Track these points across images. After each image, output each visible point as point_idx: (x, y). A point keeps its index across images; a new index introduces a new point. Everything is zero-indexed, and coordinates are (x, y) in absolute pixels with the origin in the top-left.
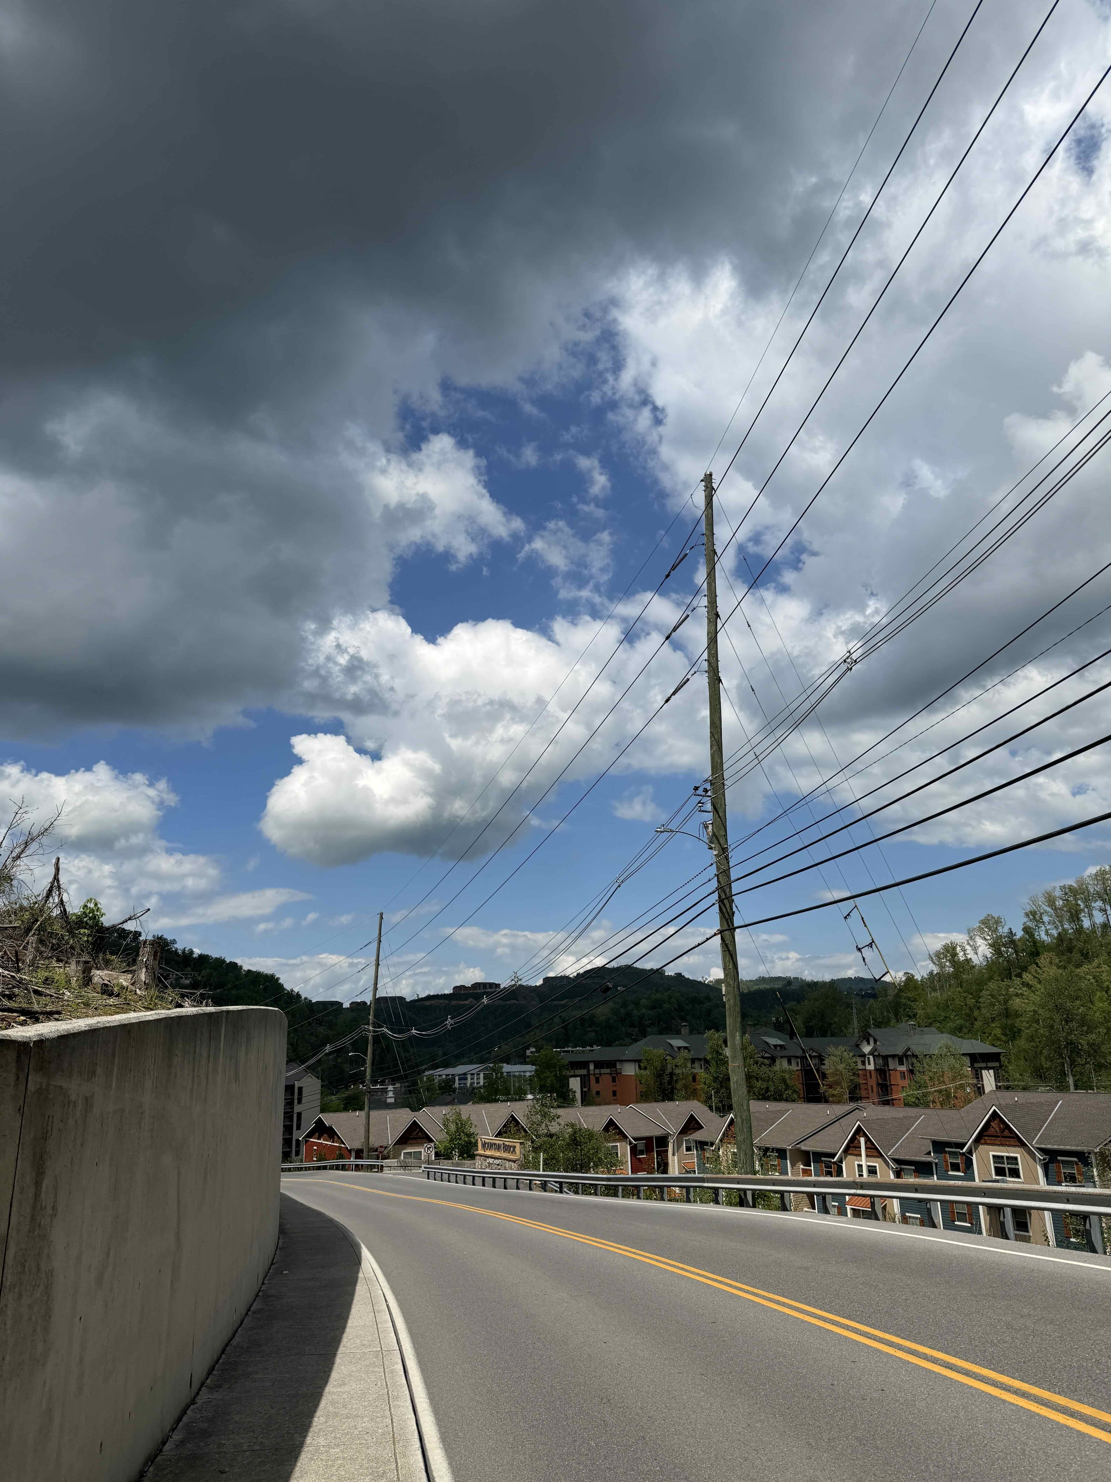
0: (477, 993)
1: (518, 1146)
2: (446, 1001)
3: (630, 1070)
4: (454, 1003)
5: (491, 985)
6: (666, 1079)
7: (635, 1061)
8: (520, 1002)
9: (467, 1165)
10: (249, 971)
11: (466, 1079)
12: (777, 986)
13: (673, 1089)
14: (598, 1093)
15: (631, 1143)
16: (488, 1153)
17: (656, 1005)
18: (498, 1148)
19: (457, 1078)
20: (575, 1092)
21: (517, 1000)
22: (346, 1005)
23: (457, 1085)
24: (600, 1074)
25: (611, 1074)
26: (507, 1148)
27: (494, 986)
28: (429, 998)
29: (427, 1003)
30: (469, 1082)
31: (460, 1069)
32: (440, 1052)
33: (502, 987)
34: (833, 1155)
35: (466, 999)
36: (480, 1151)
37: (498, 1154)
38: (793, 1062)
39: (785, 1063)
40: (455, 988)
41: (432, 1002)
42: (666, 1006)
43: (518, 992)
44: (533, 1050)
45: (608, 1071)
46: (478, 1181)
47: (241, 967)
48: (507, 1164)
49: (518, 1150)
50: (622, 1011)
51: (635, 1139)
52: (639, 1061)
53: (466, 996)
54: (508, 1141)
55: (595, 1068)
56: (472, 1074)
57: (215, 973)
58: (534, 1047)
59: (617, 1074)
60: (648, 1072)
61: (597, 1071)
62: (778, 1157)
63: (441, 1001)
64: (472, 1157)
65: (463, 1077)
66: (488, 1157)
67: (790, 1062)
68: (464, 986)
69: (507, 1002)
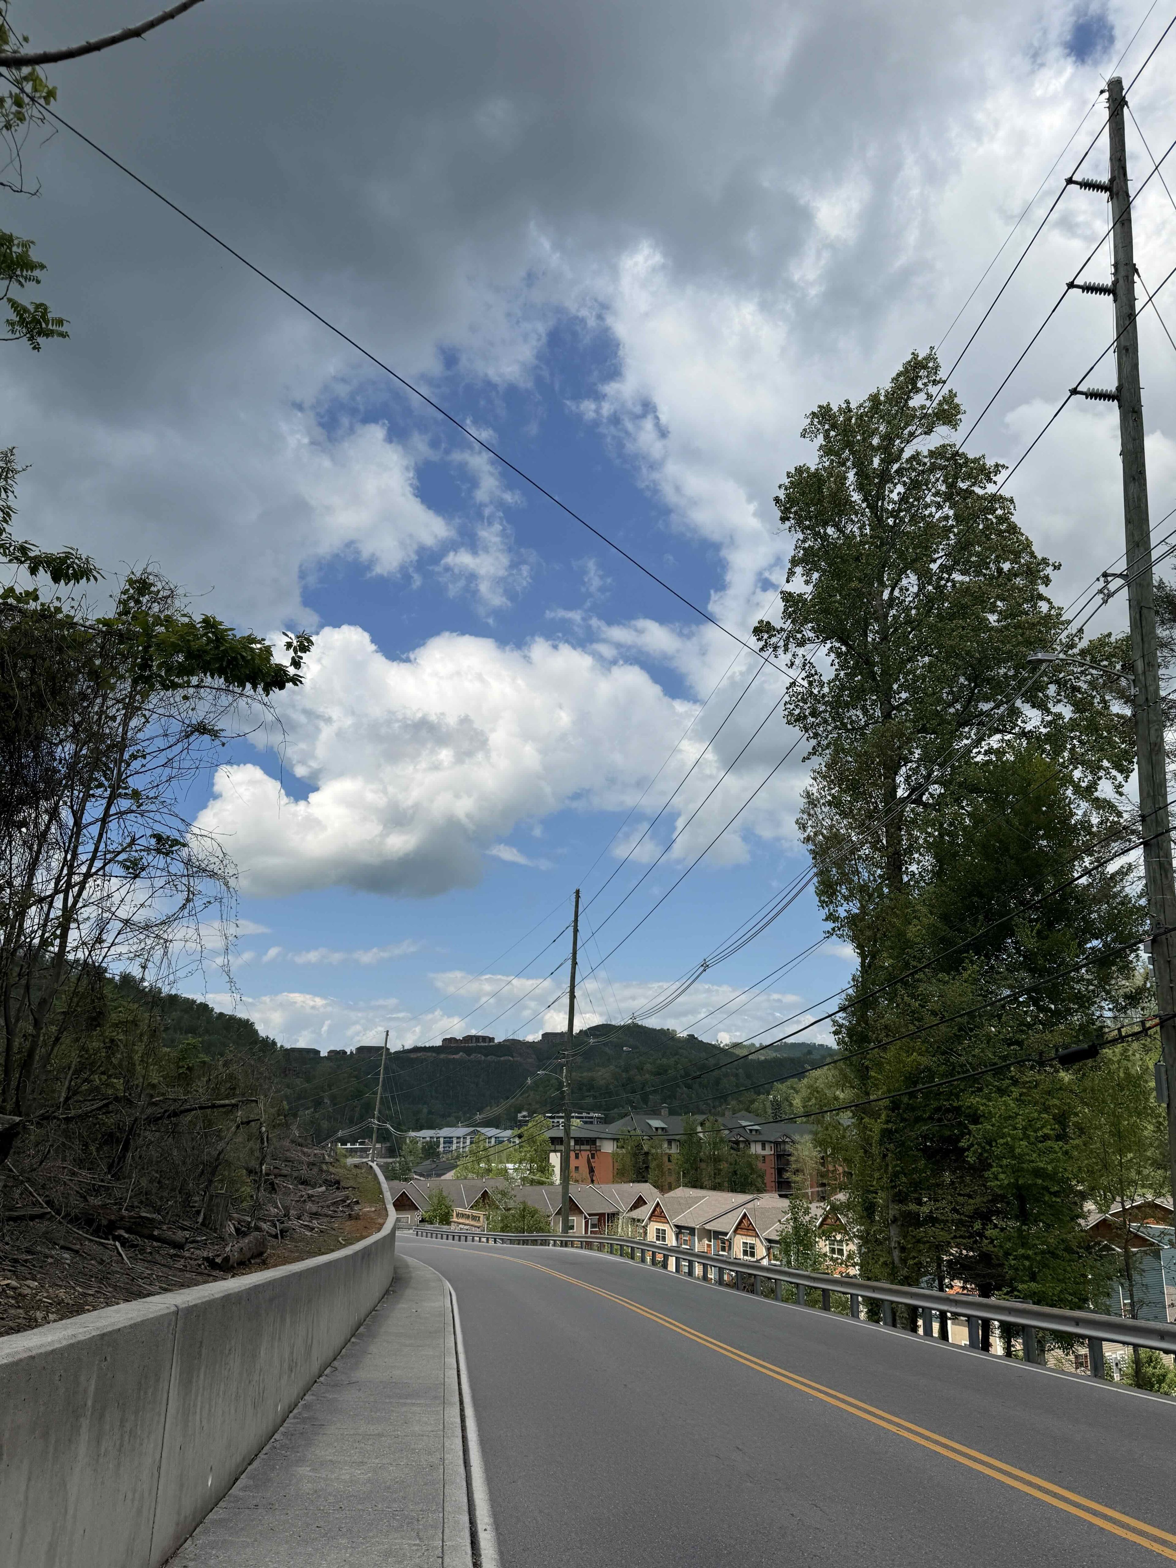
0: (468, 1047)
1: (482, 1216)
2: (434, 1055)
3: (608, 1147)
4: (442, 1056)
5: (484, 1038)
6: (641, 1158)
7: (614, 1139)
8: (516, 1059)
9: (445, 1228)
10: (221, 1014)
11: (451, 1142)
12: (797, 1054)
13: (647, 1168)
14: (577, 1168)
15: (586, 1218)
16: (460, 1221)
17: (661, 1072)
18: (468, 1217)
19: (442, 1140)
20: (554, 1167)
21: (512, 1057)
22: (324, 1054)
23: (441, 1149)
24: (580, 1150)
25: (590, 1151)
26: (474, 1218)
27: (487, 1040)
28: (416, 1049)
29: (413, 1056)
30: (454, 1147)
31: (446, 1132)
32: (425, 1110)
33: (496, 1041)
34: (726, 1234)
35: (457, 1053)
36: (455, 1219)
37: (467, 1222)
38: (767, 1146)
39: (759, 1147)
40: (445, 1040)
41: (419, 1055)
42: (671, 1072)
43: (512, 1047)
44: (525, 1113)
45: (588, 1147)
46: (450, 1237)
47: (212, 1010)
48: (473, 1229)
49: (481, 1219)
50: (624, 1075)
51: (590, 1215)
52: (617, 1140)
53: (457, 1050)
54: (475, 1213)
55: (576, 1144)
56: (458, 1138)
57: (186, 1016)
58: (526, 1110)
59: (596, 1151)
60: (624, 1151)
61: (577, 1147)
62: (689, 1234)
63: (429, 1054)
64: (449, 1223)
65: (449, 1141)
66: (460, 1223)
67: (764, 1148)
68: (455, 1039)
69: (502, 1059)
